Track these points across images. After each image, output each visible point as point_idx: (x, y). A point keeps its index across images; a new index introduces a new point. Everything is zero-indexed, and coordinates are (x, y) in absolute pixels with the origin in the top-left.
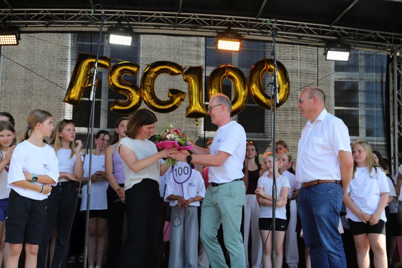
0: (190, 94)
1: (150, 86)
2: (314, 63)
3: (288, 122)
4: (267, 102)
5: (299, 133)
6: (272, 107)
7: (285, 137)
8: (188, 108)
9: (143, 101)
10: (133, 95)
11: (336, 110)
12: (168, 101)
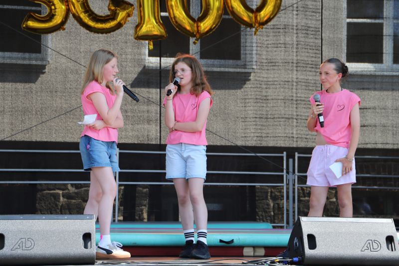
3: (279, 45)
4: (249, 16)
5: (295, 61)
6: (257, 25)
7: (274, 67)
8: (138, 26)
9: (71, 15)
10: (57, 6)
11: (349, 24)
12: (108, 16)
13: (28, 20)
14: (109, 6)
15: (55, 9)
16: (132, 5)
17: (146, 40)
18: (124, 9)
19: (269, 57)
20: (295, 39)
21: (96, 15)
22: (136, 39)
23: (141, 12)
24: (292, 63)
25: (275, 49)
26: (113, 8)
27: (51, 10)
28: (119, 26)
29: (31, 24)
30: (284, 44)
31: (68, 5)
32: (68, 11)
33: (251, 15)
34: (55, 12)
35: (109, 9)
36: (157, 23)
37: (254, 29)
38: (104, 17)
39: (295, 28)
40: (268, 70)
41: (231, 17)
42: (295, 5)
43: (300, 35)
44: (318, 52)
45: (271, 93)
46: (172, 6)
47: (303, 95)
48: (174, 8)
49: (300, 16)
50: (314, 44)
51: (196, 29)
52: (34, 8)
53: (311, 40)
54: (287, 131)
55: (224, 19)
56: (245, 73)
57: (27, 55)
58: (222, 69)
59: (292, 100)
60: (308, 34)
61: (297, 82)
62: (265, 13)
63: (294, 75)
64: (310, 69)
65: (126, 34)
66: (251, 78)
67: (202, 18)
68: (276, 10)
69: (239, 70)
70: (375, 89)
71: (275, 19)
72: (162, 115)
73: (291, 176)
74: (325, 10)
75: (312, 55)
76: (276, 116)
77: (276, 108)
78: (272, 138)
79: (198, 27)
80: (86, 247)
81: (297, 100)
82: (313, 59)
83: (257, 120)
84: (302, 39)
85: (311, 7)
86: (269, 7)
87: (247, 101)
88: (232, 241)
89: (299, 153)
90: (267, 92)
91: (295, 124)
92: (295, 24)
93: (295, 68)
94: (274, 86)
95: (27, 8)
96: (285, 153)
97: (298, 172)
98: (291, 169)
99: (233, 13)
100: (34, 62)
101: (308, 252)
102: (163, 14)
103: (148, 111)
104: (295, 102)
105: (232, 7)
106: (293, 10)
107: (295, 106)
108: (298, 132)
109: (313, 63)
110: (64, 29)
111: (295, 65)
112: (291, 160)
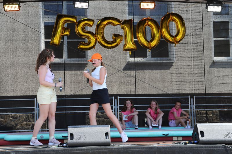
0: (126, 36)
1: (102, 33)
2: (200, 13)
3: (185, 50)
4: (172, 39)
5: (192, 57)
6: (176, 42)
7: (184, 60)
8: (125, 45)
9: (97, 42)
10: (92, 39)
11: (215, 41)
12: (112, 41)
13: (80, 45)
14: (113, 37)
15: (91, 40)
16: (122, 36)
17: (128, 51)
18: (119, 38)
19: (181, 56)
20: (192, 47)
21: (108, 41)
22: (124, 50)
23: (126, 38)
24: (191, 58)
25: (184, 52)
26: (114, 38)
27: (89, 40)
28: (117, 45)
29: (82, 46)
30: (188, 50)
31: (96, 38)
32: (96, 40)
33: (173, 38)
34: (91, 41)
35: (113, 38)
36: (132, 44)
37: (174, 44)
38: (111, 42)
39: (192, 43)
40: (181, 61)
41: (164, 40)
42: (191, 34)
43: (194, 46)
44: (202, 53)
45: (182, 71)
46: (139, 36)
47: (197, 71)
48: (140, 37)
49: (194, 38)
50: (200, 50)
51: (149, 45)
52: (82, 40)
53: (199, 48)
54: (190, 87)
55: (161, 41)
56: (171, 63)
57: (80, 59)
58: (162, 62)
59: (192, 73)
60: (198, 45)
61: (193, 66)
62: (179, 38)
63: (192, 63)
64: (199, 60)
65: (120, 49)
66: (174, 65)
67: (152, 41)
68: (183, 36)
69: (168, 62)
70: (228, 68)
71: (183, 39)
72: (136, 82)
73: (192, 106)
74: (204, 35)
75: (199, 54)
76: (185, 81)
77: (185, 77)
78: (184, 90)
79: (150, 44)
80: (106, 138)
81: (194, 73)
82: (200, 56)
83: (177, 82)
84: (196, 48)
85: (198, 34)
86: (180, 35)
87: (173, 74)
88: (168, 134)
89: (195, 96)
90: (181, 70)
91: (193, 83)
92: (192, 41)
93: (193, 60)
94: (184, 68)
95: (80, 40)
96: (189, 96)
97: (195, 104)
98: (192, 103)
99: (165, 38)
100: (83, 62)
101: (201, 138)
102: (135, 40)
103: (130, 80)
104: (193, 74)
105: (165, 36)
106: (191, 36)
107: (193, 76)
108: (195, 87)
109: (200, 57)
110: (95, 48)
111: (192, 58)
112: (192, 99)
